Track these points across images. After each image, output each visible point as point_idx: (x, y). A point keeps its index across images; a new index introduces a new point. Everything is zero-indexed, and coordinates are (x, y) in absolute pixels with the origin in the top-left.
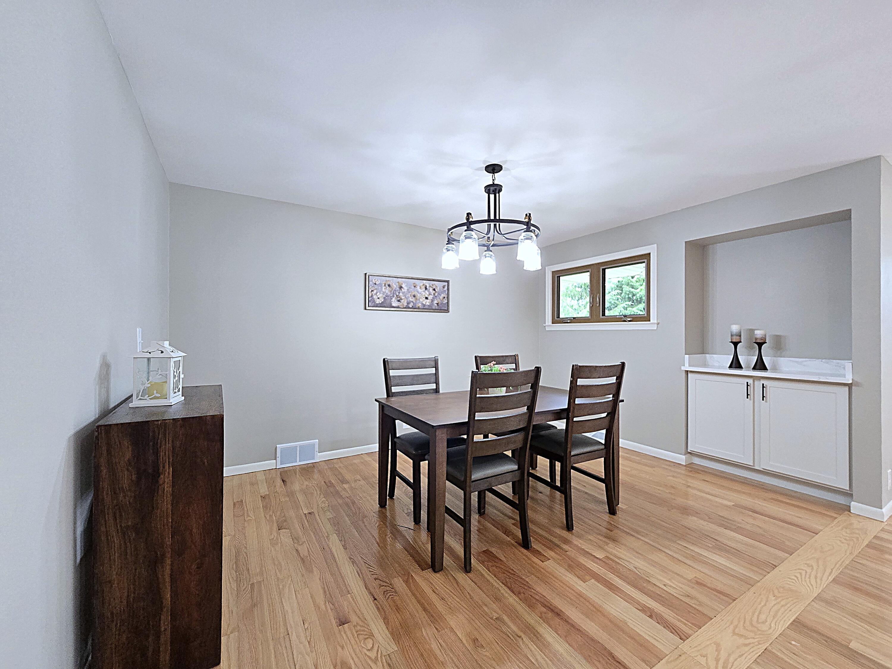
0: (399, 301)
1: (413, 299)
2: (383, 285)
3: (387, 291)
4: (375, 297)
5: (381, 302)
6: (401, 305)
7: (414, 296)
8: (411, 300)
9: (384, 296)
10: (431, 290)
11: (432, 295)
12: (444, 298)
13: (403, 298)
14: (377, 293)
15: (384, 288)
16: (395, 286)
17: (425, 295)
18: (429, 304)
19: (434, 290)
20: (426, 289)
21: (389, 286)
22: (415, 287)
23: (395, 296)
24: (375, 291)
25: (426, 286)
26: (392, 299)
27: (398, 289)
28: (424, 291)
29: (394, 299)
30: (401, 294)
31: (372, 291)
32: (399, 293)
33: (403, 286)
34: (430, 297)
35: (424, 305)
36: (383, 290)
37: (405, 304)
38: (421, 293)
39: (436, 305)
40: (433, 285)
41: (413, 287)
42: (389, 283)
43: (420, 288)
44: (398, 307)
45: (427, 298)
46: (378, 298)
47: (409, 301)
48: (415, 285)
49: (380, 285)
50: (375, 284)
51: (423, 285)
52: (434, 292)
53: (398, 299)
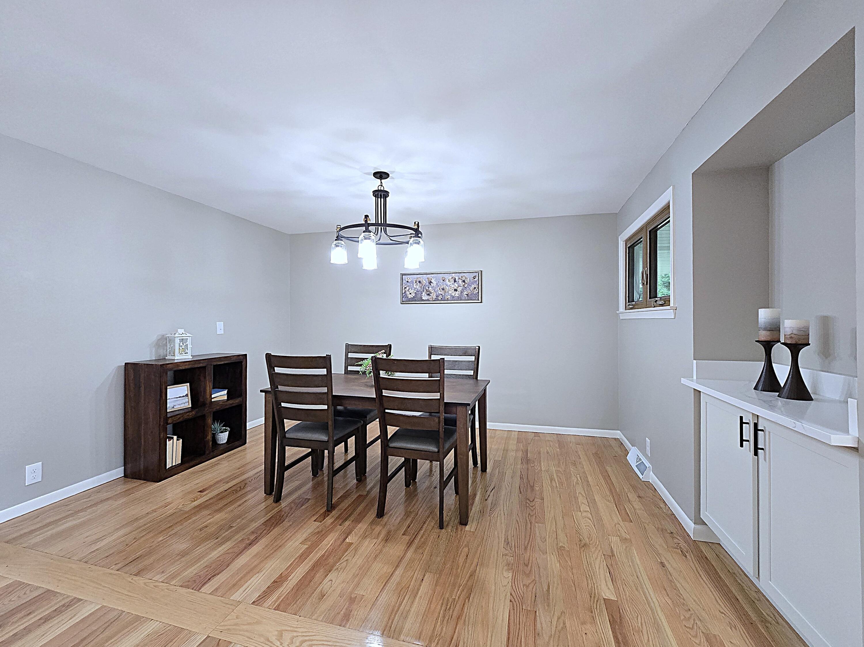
0: (428, 295)
1: (442, 292)
2: (414, 282)
3: (418, 287)
4: (408, 293)
5: (412, 297)
6: (430, 298)
7: (443, 289)
8: (440, 292)
9: (415, 291)
10: (460, 281)
11: (461, 286)
12: (475, 288)
13: (432, 292)
14: (409, 289)
15: (415, 284)
16: (425, 282)
17: (454, 287)
18: (458, 295)
19: (464, 281)
20: (455, 281)
21: (420, 282)
22: (443, 281)
23: (425, 290)
24: (408, 288)
25: (455, 278)
26: (422, 293)
27: (427, 284)
28: (452, 284)
29: (424, 293)
30: (430, 288)
31: (405, 288)
32: (429, 287)
33: (433, 281)
34: (460, 289)
35: (453, 297)
36: (415, 286)
37: (435, 297)
38: (450, 285)
39: (466, 296)
40: (462, 277)
41: (442, 281)
42: (419, 280)
43: (449, 281)
44: (428, 300)
45: (456, 290)
46: (410, 294)
47: (437, 294)
48: (444, 279)
49: (412, 282)
50: (408, 282)
51: (452, 278)
52: (464, 283)
53: (428, 293)
